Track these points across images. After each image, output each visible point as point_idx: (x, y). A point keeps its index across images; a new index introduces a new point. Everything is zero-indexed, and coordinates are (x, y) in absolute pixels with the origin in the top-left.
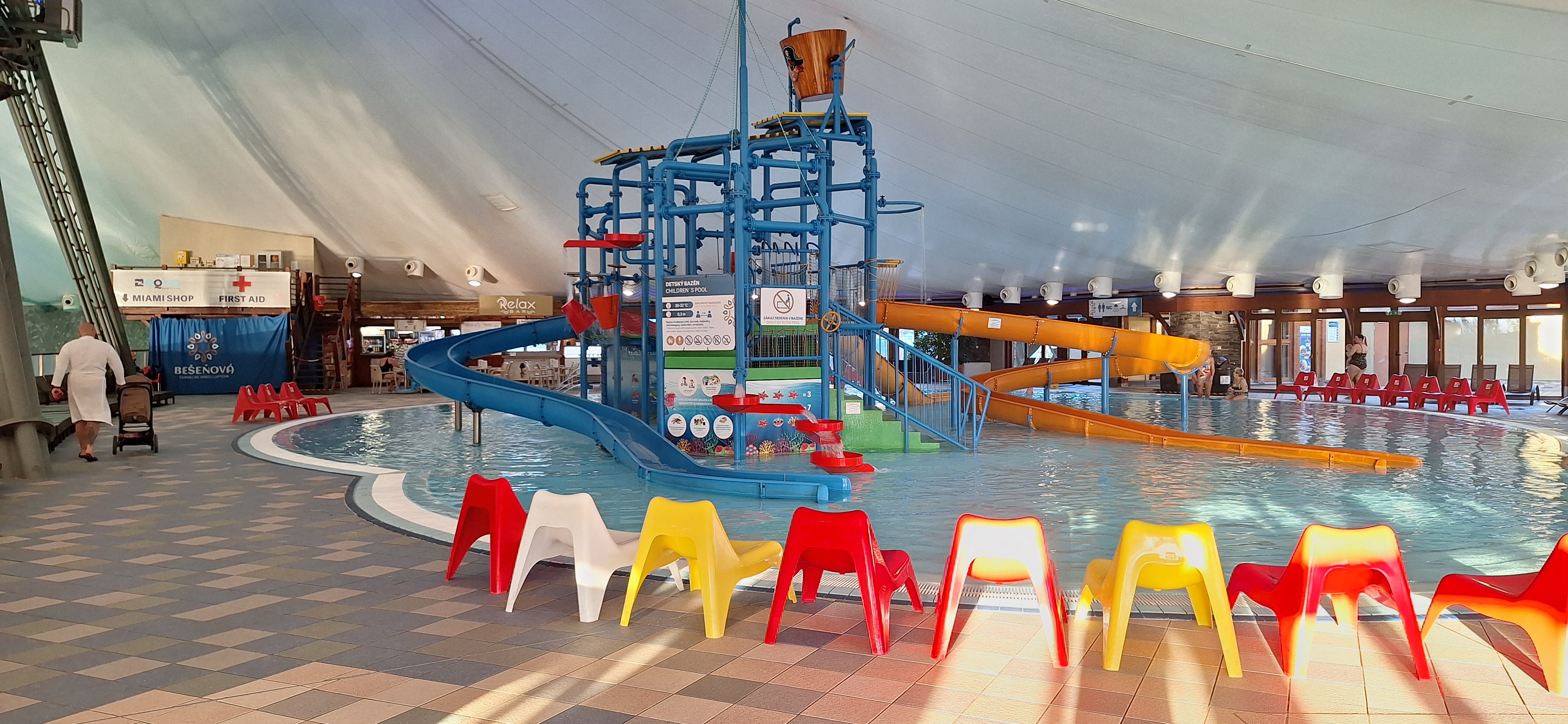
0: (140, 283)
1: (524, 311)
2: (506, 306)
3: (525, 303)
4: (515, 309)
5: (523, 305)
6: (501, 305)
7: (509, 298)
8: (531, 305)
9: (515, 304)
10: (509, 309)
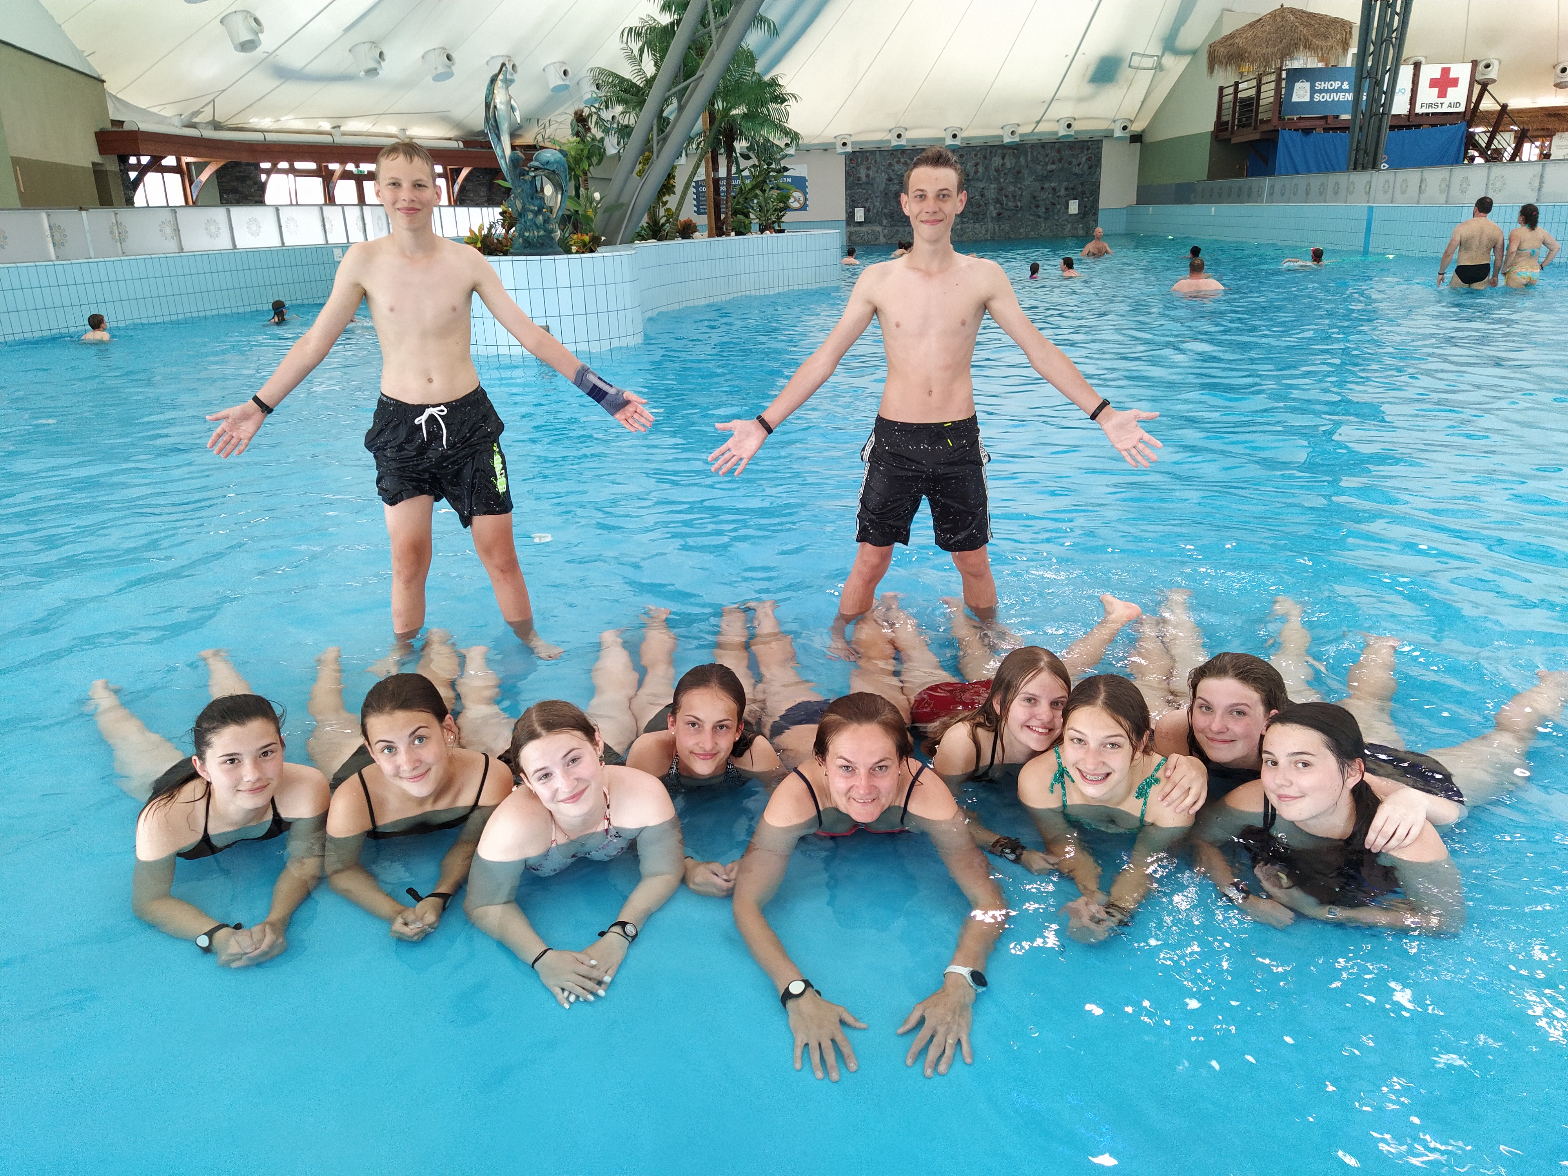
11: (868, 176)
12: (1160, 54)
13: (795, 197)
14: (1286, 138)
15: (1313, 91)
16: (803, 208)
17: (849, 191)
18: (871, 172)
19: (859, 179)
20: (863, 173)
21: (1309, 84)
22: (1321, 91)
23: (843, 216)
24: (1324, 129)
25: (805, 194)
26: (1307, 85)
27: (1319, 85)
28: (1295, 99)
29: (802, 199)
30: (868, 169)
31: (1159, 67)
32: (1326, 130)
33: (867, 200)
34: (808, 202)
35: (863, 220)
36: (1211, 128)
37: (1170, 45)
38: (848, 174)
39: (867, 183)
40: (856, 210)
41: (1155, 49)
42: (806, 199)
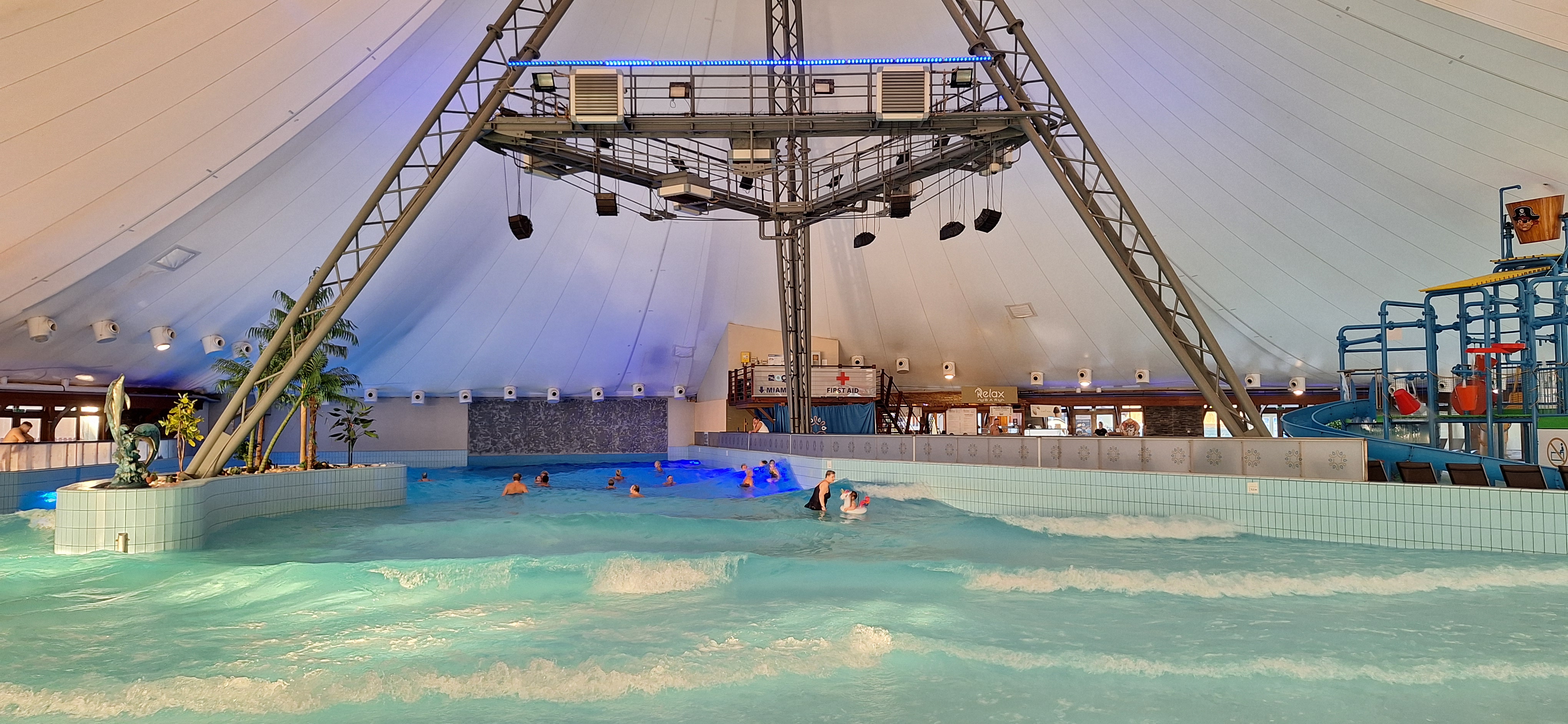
0: (772, 378)
1: (995, 400)
2: (982, 396)
3: (996, 393)
4: (989, 398)
5: (994, 394)
6: (978, 394)
7: (983, 389)
8: (1001, 395)
9: (988, 394)
10: (984, 398)
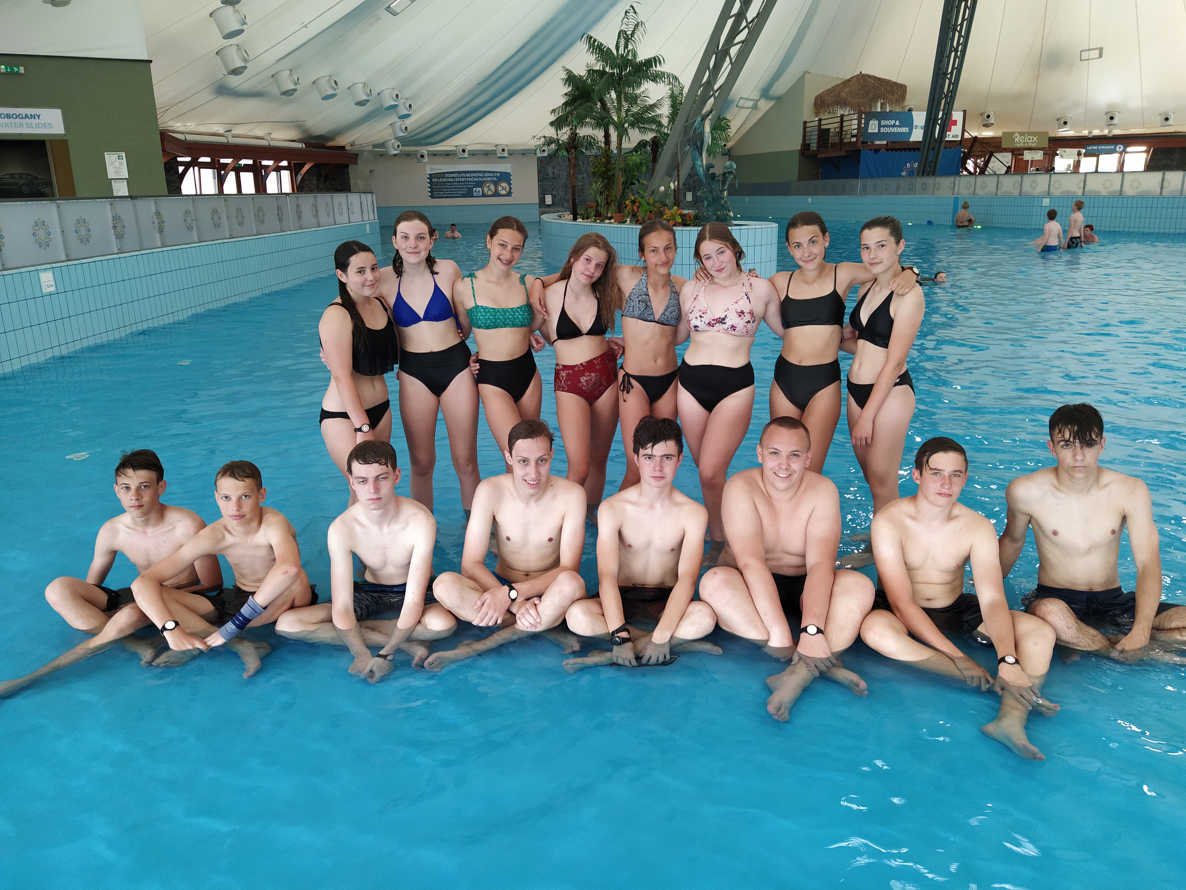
1: (1030, 144)
2: (1019, 141)
3: (1031, 137)
4: (1024, 143)
5: (1029, 139)
6: (1016, 139)
7: (1021, 134)
8: (1035, 139)
9: (1024, 139)
10: (1021, 143)
11: (553, 173)
12: (758, 99)
13: (502, 187)
14: (866, 156)
15: (880, 126)
16: (509, 194)
17: (540, 183)
18: (555, 170)
19: (547, 175)
20: (550, 171)
21: (877, 121)
22: (884, 126)
23: (537, 201)
24: (886, 150)
25: (510, 184)
26: (876, 122)
27: (883, 123)
28: (870, 131)
29: (508, 188)
30: (554, 168)
31: (755, 107)
32: (887, 150)
33: (553, 189)
34: (512, 191)
35: (551, 203)
36: (799, 147)
37: (765, 93)
38: (539, 171)
39: (553, 178)
40: (546, 196)
41: (755, 96)
42: (511, 188)
